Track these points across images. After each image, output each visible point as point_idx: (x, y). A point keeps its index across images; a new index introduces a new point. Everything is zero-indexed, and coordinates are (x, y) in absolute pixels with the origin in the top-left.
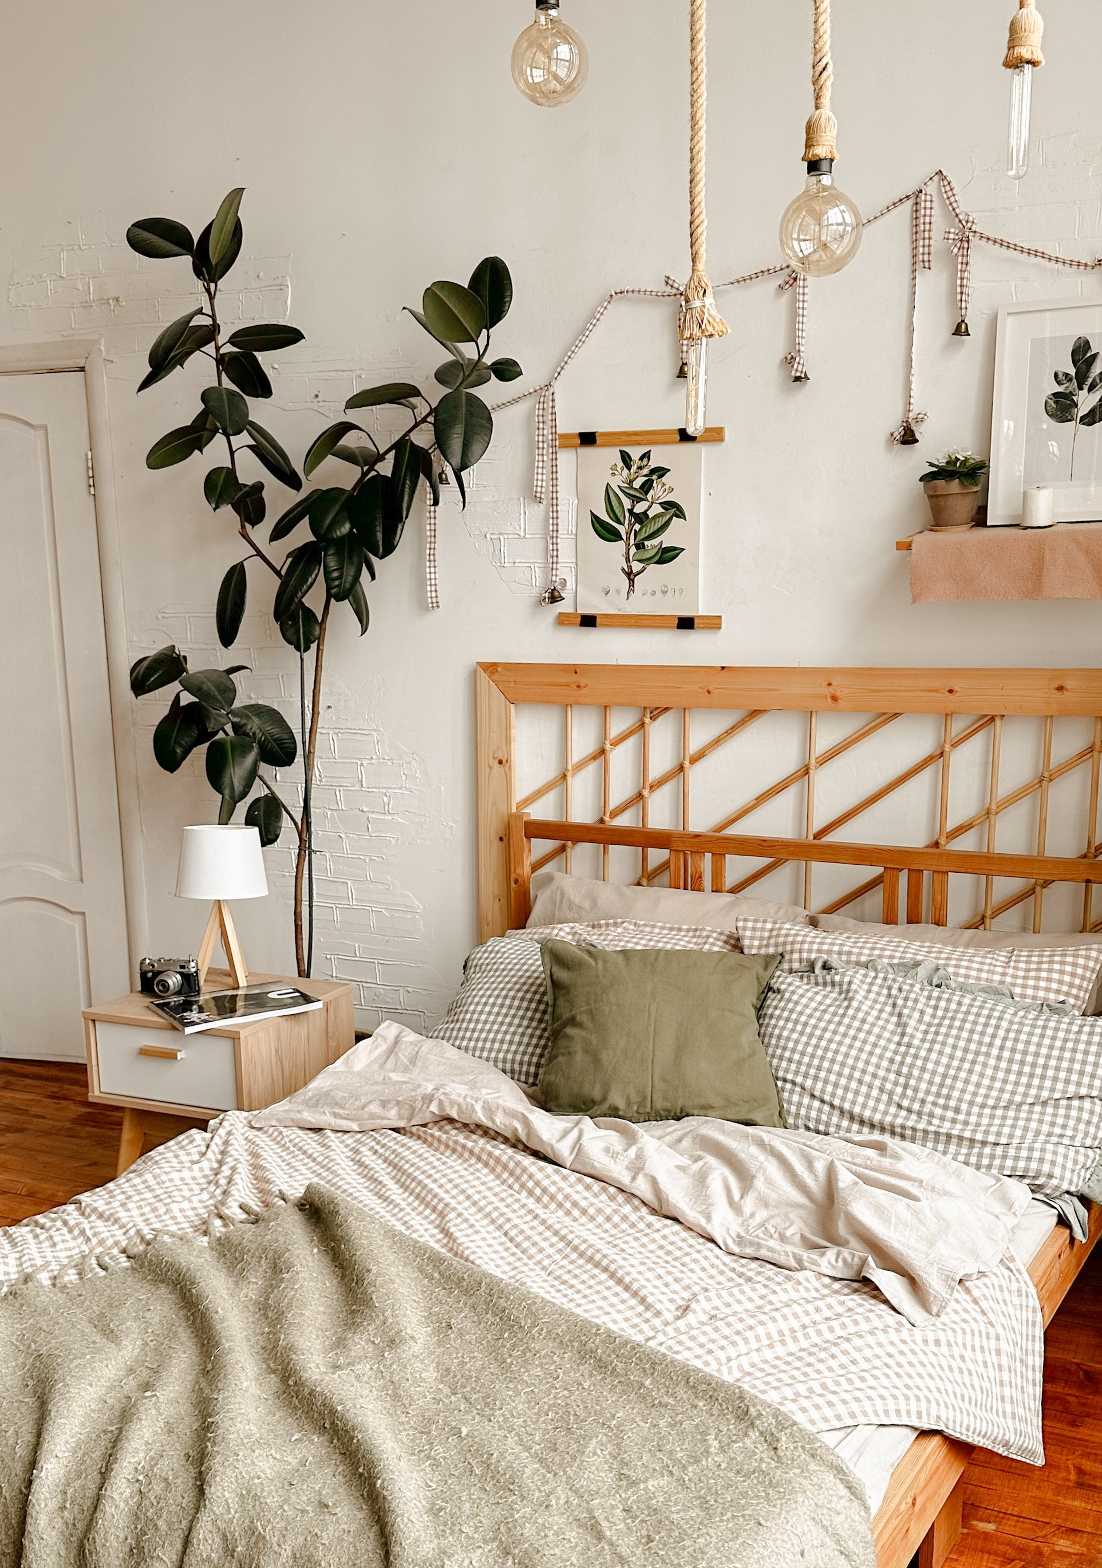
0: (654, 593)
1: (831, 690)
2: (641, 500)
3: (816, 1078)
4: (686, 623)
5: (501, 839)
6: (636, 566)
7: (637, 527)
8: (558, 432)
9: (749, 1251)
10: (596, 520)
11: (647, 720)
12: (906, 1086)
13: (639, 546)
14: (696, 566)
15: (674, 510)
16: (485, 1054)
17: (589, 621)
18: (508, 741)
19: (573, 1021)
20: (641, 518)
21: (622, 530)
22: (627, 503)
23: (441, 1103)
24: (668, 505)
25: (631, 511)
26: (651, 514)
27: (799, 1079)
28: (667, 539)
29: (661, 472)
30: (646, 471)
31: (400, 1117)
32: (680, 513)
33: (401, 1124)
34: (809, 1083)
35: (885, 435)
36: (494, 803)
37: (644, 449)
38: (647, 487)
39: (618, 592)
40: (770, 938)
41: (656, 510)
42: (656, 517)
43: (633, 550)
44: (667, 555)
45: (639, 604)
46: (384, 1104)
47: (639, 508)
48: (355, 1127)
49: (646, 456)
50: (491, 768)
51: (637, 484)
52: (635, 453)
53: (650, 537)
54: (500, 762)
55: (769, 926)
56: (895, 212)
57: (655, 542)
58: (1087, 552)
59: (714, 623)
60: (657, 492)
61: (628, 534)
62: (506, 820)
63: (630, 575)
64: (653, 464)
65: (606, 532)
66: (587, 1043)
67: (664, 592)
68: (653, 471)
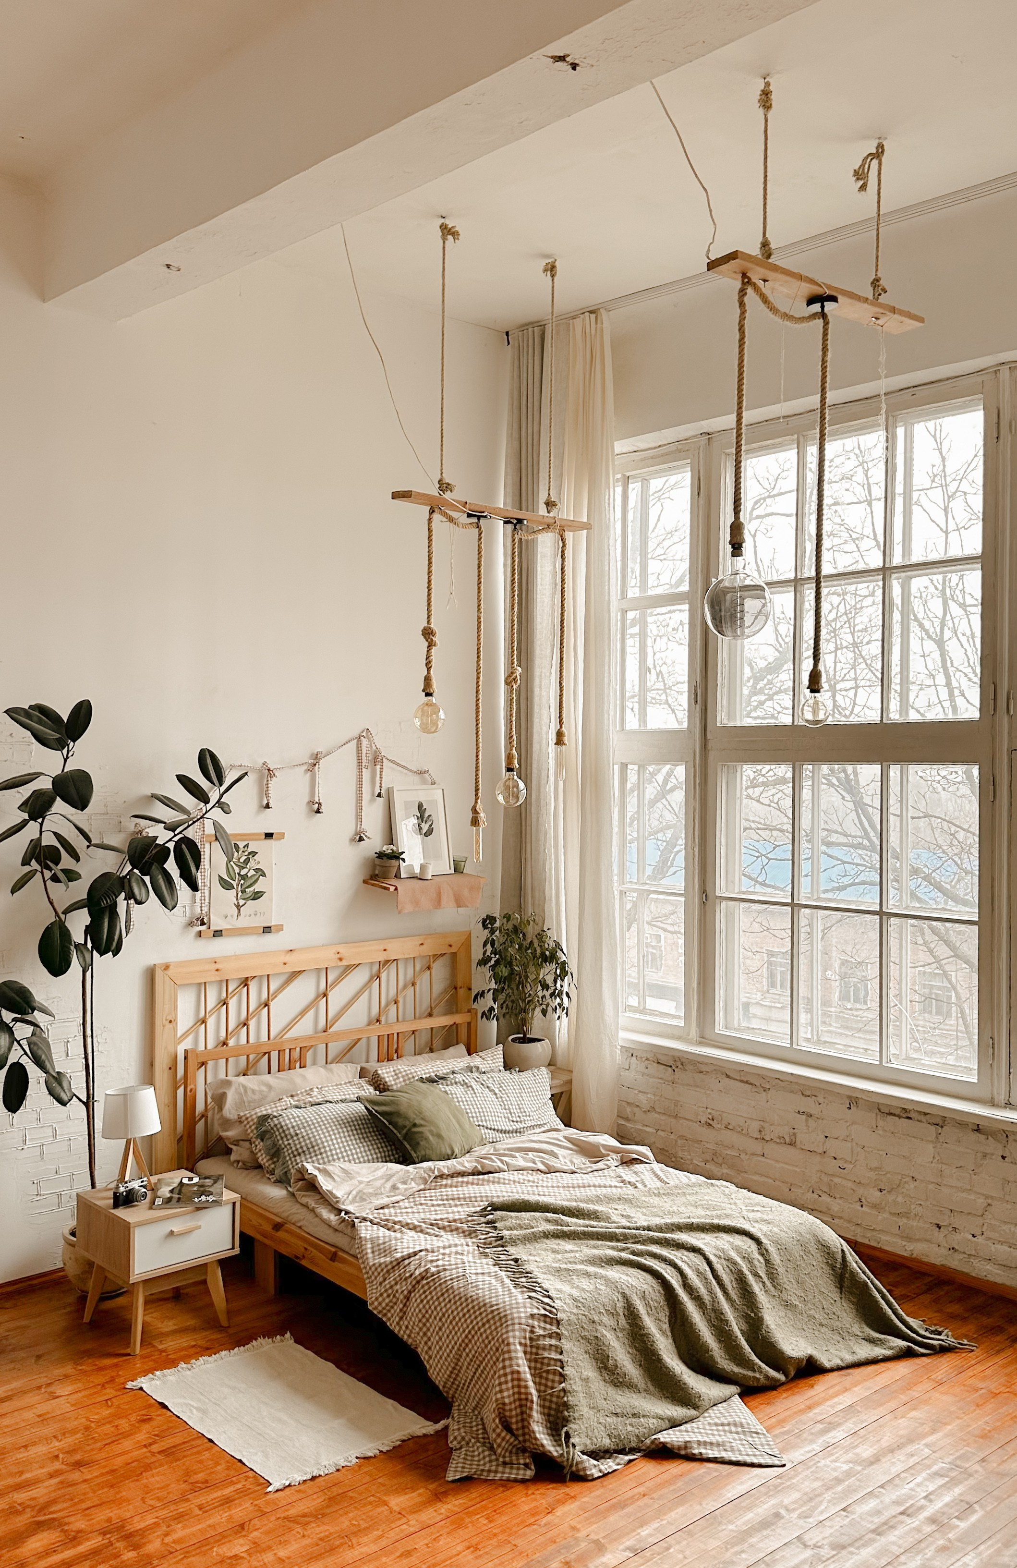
0: (250, 915)
1: (339, 956)
2: (243, 868)
3: (486, 1120)
4: (267, 930)
5: (170, 1068)
6: (242, 902)
7: (242, 882)
8: (206, 833)
9: (590, 1170)
10: (221, 878)
11: (249, 983)
12: (511, 1113)
13: (243, 892)
14: (271, 900)
15: (260, 872)
16: (362, 1160)
17: (218, 933)
18: (176, 1008)
19: (415, 1125)
20: (244, 877)
21: (234, 884)
22: (237, 870)
23: (438, 1169)
24: (257, 870)
25: (239, 874)
26: (249, 875)
27: (481, 1123)
28: (257, 888)
29: (254, 853)
30: (246, 853)
31: (418, 1185)
32: (264, 875)
33: (422, 1187)
34: (485, 1124)
35: (348, 839)
36: (166, 1048)
37: (246, 843)
38: (247, 861)
39: (232, 916)
40: (396, 1074)
41: (252, 873)
42: (252, 876)
43: (240, 894)
44: (257, 896)
45: (243, 922)
46: (405, 1183)
47: (243, 872)
48: (401, 1198)
49: (247, 845)
50: (164, 1026)
51: (242, 860)
52: (241, 845)
53: (248, 887)
54: (170, 1022)
55: (392, 1069)
56: (349, 744)
57: (251, 889)
58: (452, 889)
59: (280, 928)
60: (252, 864)
61: (237, 885)
62: (173, 1056)
63: (238, 907)
64: (250, 850)
65: (226, 885)
66: (431, 1132)
67: (255, 915)
68: (250, 853)
